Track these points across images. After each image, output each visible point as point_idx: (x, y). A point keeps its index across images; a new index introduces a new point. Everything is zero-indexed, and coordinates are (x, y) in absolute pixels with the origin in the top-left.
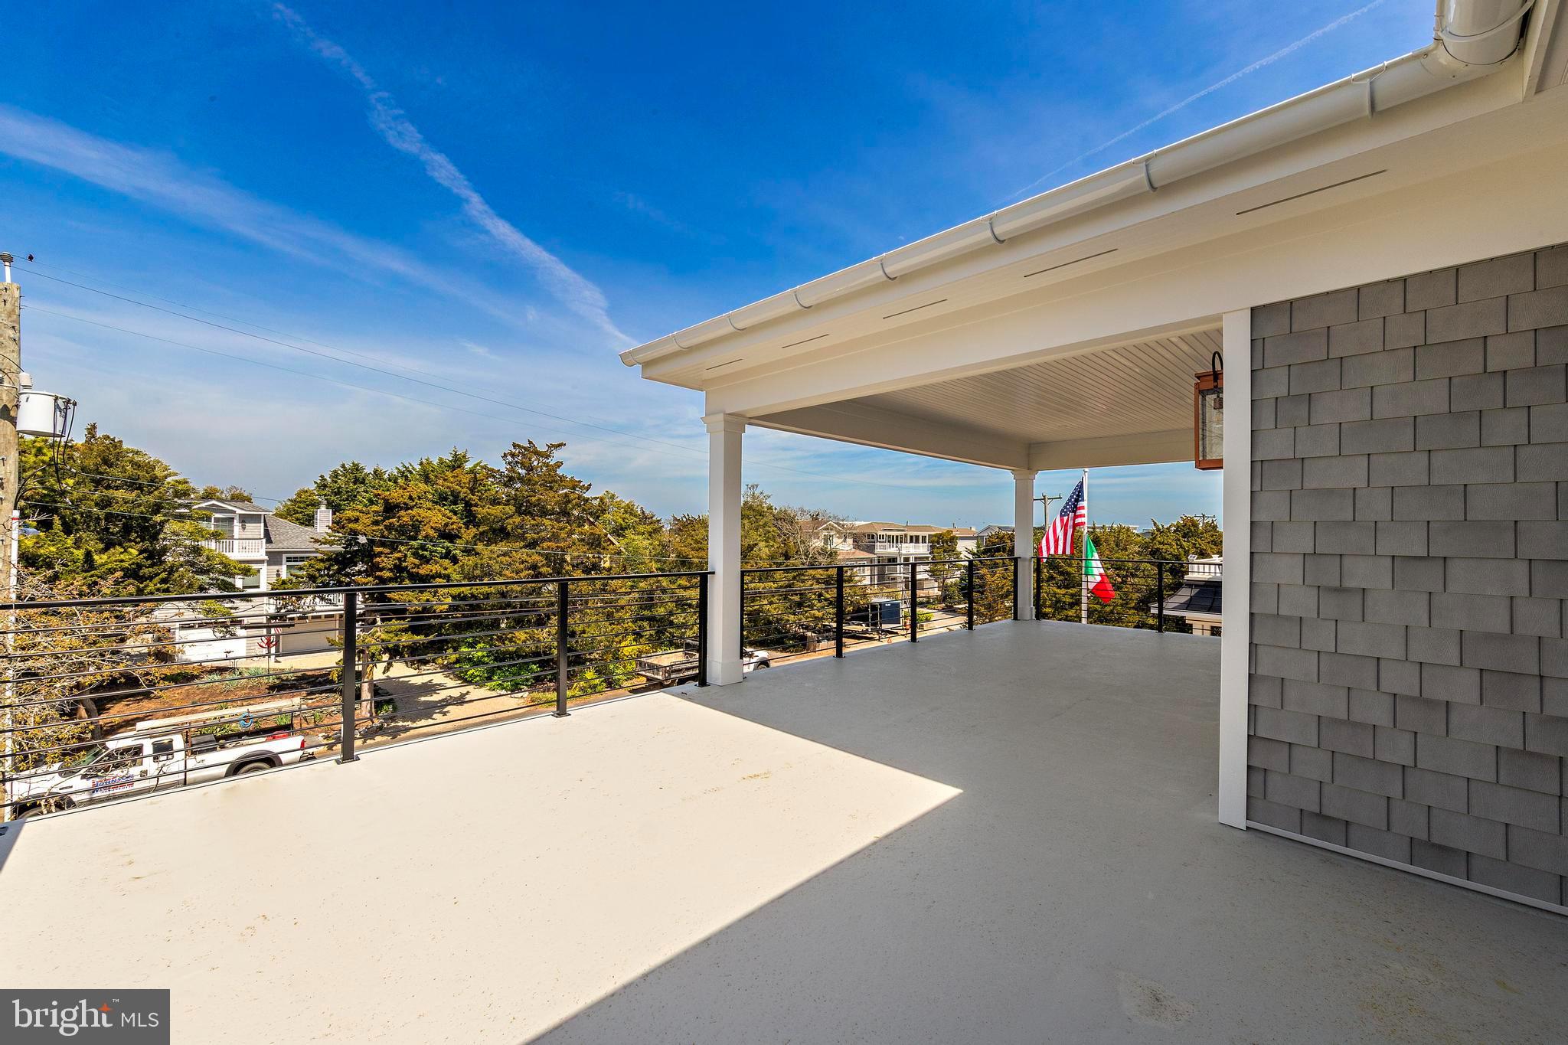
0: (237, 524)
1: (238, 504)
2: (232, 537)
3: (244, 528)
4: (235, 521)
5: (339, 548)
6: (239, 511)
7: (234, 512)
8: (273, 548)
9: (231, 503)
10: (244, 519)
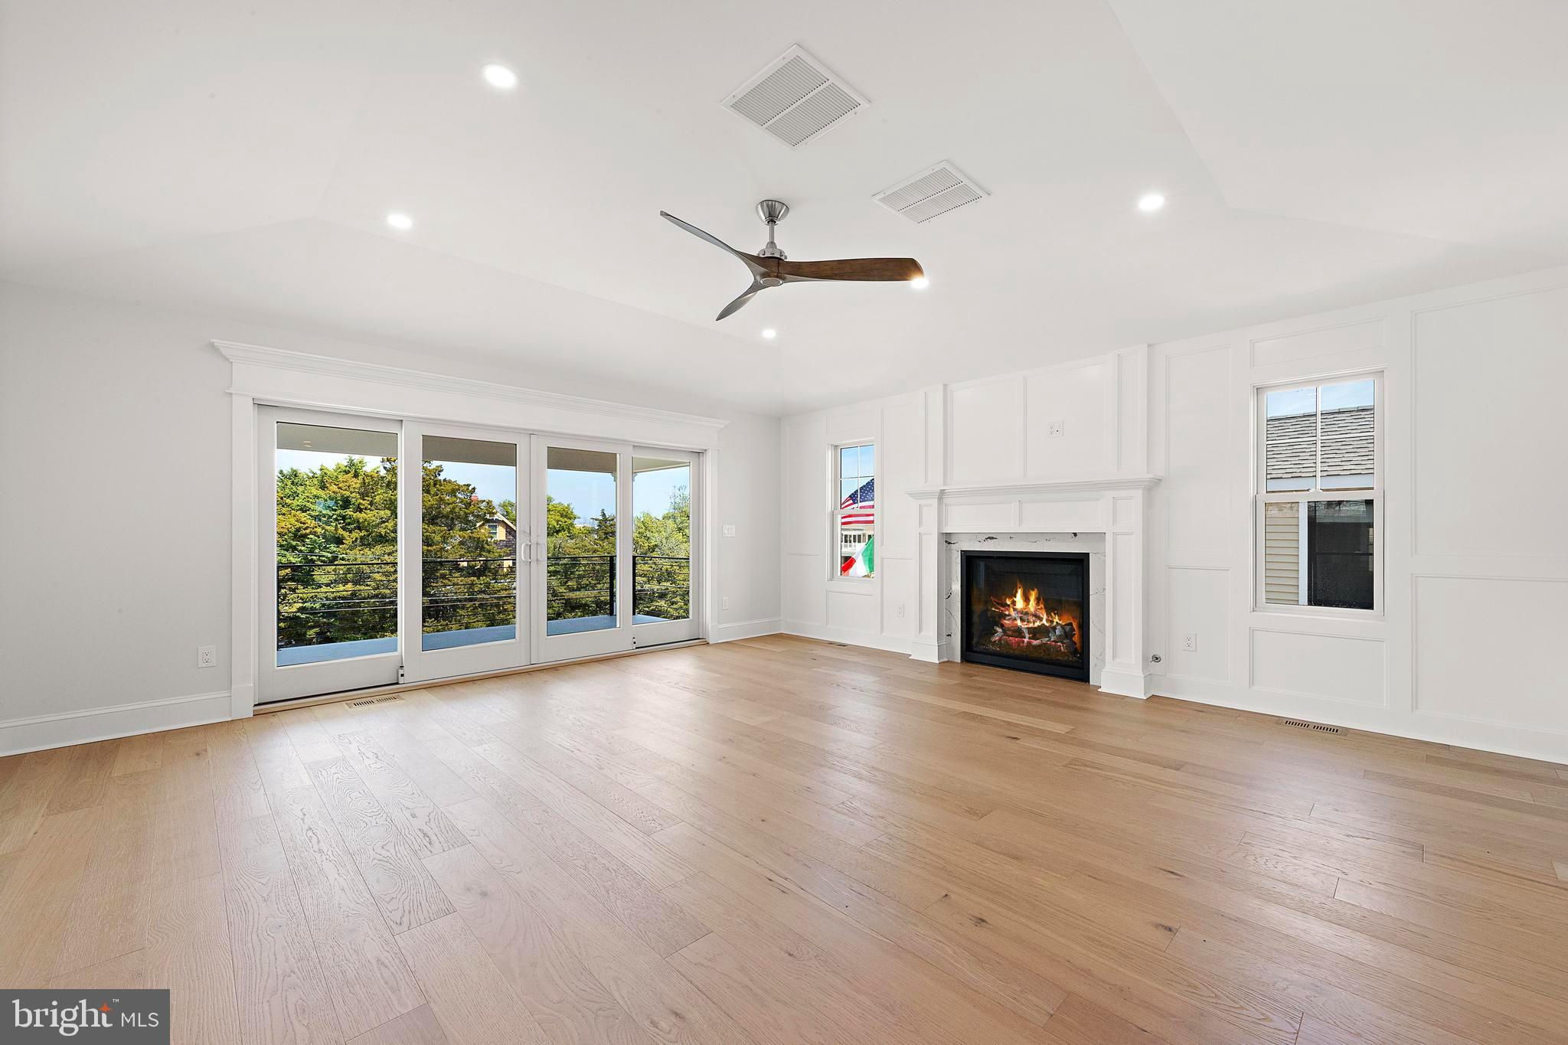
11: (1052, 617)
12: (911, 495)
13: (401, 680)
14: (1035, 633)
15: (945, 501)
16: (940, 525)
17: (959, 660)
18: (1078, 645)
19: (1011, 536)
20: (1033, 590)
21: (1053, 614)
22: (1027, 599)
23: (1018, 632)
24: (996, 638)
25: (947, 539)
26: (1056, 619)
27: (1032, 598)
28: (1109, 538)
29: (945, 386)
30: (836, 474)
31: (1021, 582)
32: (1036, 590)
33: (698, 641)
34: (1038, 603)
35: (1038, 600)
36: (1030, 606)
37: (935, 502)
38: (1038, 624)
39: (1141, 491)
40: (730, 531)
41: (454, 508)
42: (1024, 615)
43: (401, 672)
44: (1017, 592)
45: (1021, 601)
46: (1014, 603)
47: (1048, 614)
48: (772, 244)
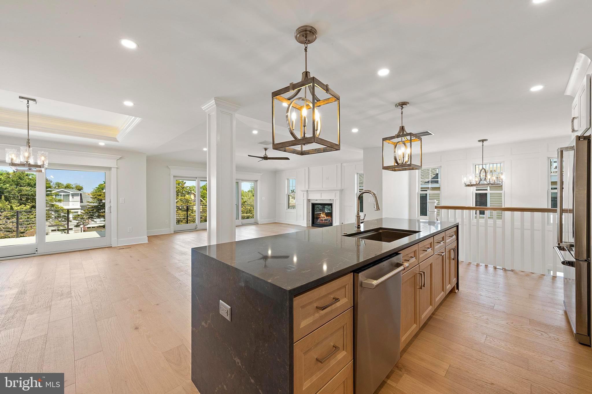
0: (71, 197)
1: (71, 190)
2: (69, 201)
3: (73, 198)
4: (70, 195)
5: (96, 204)
6: (71, 192)
7: (69, 193)
8: (82, 204)
9: (69, 190)
10: (73, 195)
12: (302, 191)
13: (197, 228)
14: (325, 220)
15: (309, 192)
16: (307, 197)
17: (311, 226)
18: (331, 222)
19: (320, 200)
22: (323, 215)
23: (322, 220)
24: (318, 221)
25: (309, 200)
26: (328, 218)
27: (324, 214)
28: (334, 201)
29: (308, 168)
30: (288, 185)
31: (322, 210)
33: (256, 223)
37: (306, 192)
39: (339, 192)
40: (263, 198)
41: (179, 189)
43: (197, 227)
46: (321, 215)
48: (266, 154)
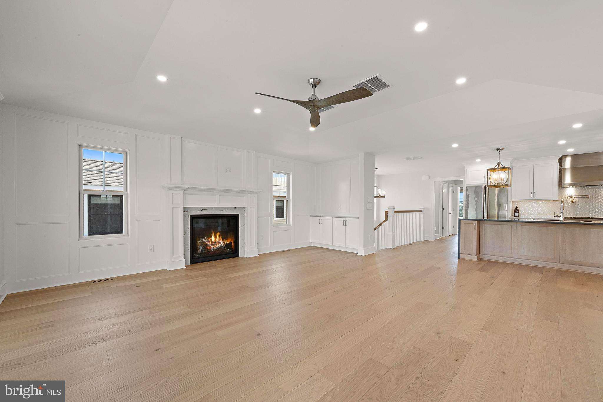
11: (224, 241)
16: (184, 203)
17: (189, 264)
19: (213, 208)
20: (218, 233)
21: (225, 240)
26: (226, 242)
29: (182, 138)
31: (214, 231)
32: (219, 233)
34: (219, 238)
35: (219, 236)
36: (217, 239)
37: (182, 192)
38: (220, 245)
42: (215, 243)
44: (212, 235)
45: (214, 238)
47: (223, 240)
48: (314, 94)
